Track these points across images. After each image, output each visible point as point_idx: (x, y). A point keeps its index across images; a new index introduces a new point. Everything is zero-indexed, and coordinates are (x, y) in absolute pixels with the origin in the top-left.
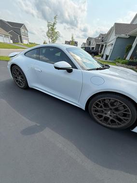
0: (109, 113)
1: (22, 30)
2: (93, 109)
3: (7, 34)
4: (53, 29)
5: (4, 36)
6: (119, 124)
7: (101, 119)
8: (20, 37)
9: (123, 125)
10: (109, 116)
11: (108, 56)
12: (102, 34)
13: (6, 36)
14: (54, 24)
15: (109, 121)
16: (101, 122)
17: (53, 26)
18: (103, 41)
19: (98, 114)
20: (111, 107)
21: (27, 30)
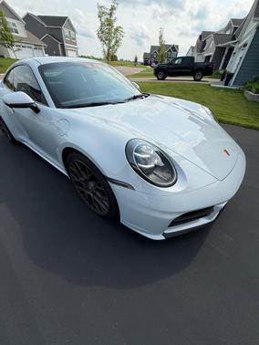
1: (65, 31)
3: (39, 42)
4: (110, 23)
5: (34, 47)
8: (63, 45)
11: (232, 75)
12: (234, 21)
13: (37, 47)
14: (113, 9)
17: (111, 14)
18: (233, 38)
21: (73, 30)
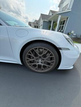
0: (40, 61)
2: (27, 61)
6: (49, 67)
7: (36, 68)
9: (51, 67)
10: (41, 64)
12: (36, 20)
15: (42, 67)
16: (37, 71)
18: (37, 24)
19: (33, 64)
20: (39, 55)
